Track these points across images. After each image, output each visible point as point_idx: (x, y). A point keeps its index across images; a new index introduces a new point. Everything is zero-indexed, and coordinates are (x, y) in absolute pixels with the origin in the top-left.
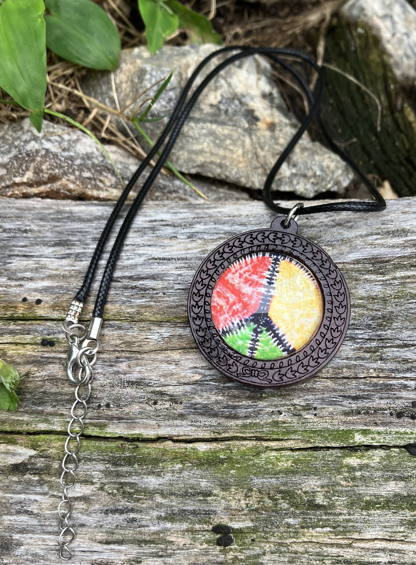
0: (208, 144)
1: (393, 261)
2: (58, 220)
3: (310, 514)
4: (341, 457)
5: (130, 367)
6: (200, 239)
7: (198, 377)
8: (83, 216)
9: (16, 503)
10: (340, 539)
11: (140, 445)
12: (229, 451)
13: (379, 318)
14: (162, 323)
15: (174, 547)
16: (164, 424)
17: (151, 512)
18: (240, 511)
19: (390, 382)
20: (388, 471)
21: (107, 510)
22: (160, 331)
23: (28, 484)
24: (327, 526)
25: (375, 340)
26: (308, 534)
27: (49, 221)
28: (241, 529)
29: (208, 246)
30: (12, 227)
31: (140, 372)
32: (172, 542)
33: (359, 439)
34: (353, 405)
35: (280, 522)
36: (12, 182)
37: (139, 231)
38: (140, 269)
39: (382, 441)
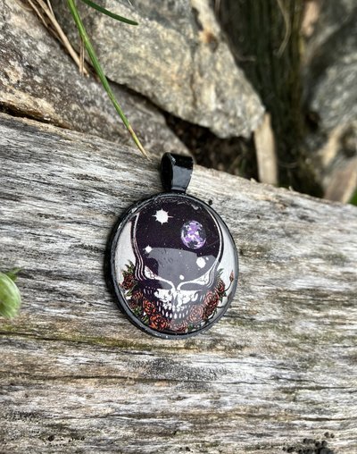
0: (146, 47)
1: (330, 295)
5: (27, 396)
7: (109, 410)
13: (305, 359)
14: (82, 345)
19: (294, 422)
22: (75, 354)
31: (39, 403)
34: (256, 441)
38: (62, 261)
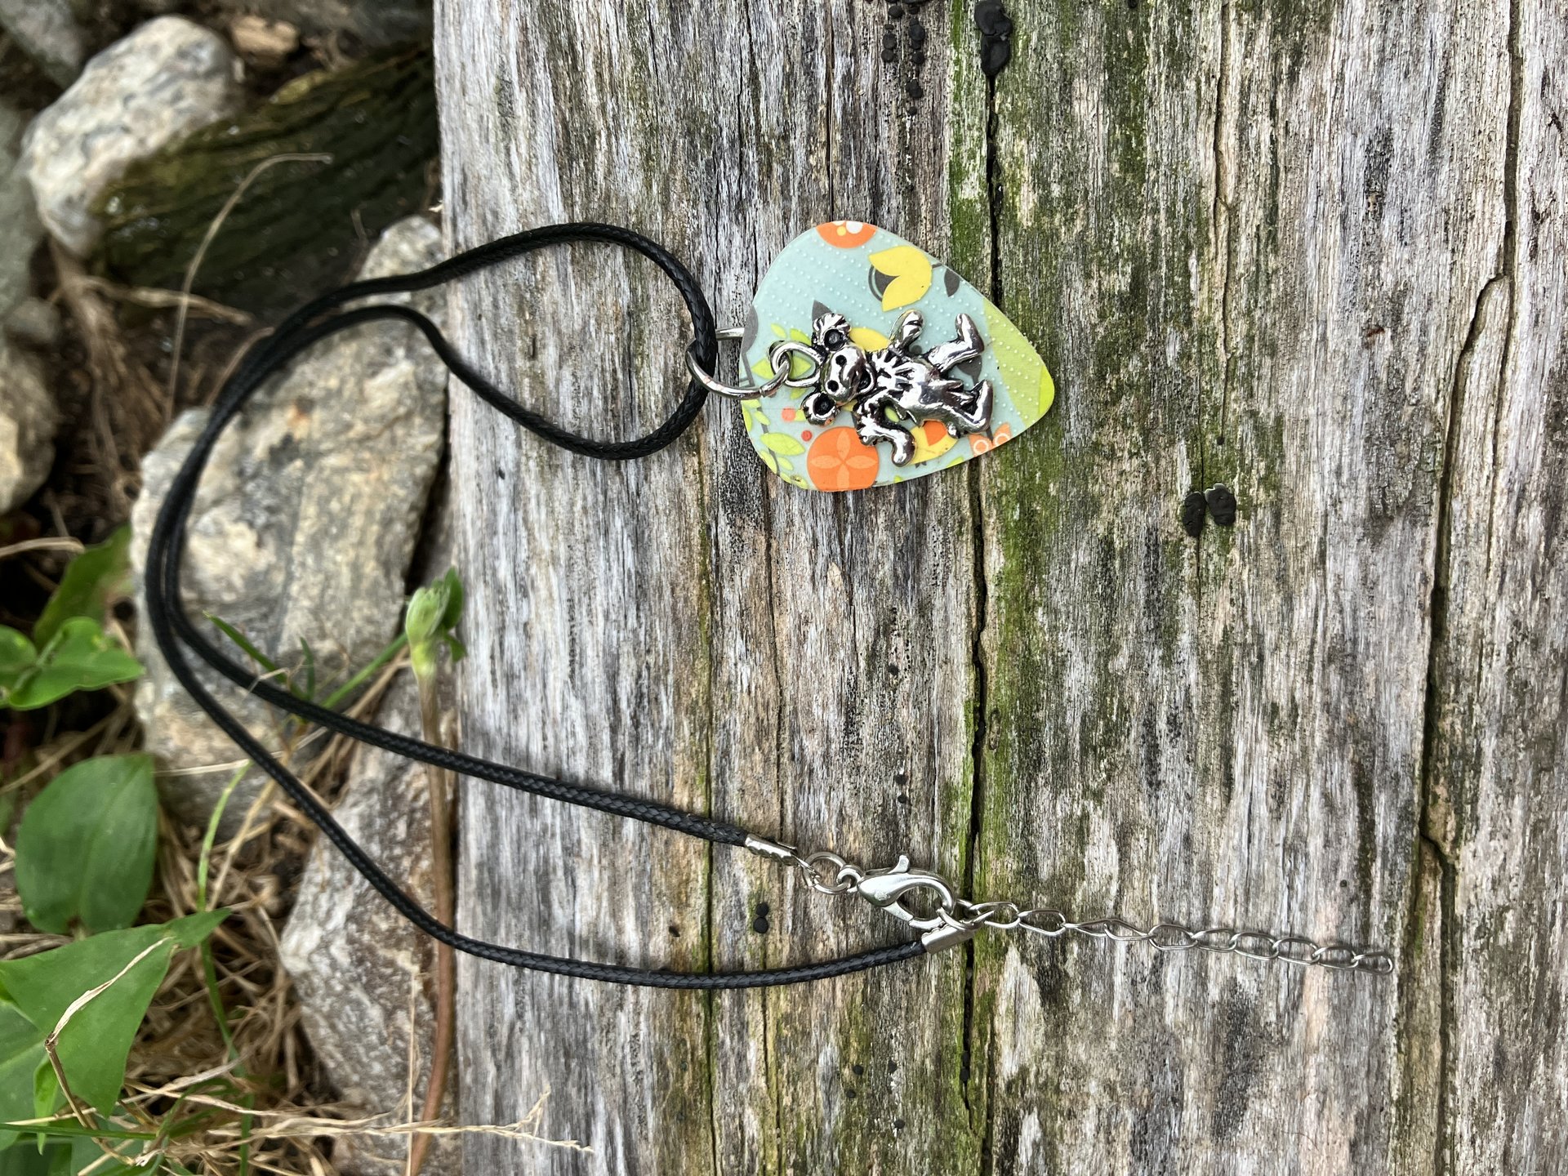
0: (339, 551)
1: (563, 114)
2: (496, 894)
3: (1156, 305)
4: (1016, 232)
5: (812, 730)
6: (528, 569)
7: (835, 573)
8: (486, 839)
9: (1135, 994)
10: (1216, 233)
11: (990, 705)
12: (1004, 499)
13: (691, 142)
15: (1239, 627)
16: (943, 651)
17: (1151, 681)
18: (1148, 472)
19: (839, 115)
20: (1049, 119)
21: (1150, 784)
22: (733, 661)
23: (1088, 967)
24: (1186, 265)
25: (741, 154)
26: (1206, 309)
27: (499, 917)
28: (1192, 470)
29: (543, 551)
30: (511, 998)
31: (825, 707)
32: (1225, 632)
33: (972, 190)
34: (894, 203)
35: (1176, 377)
36: (422, 999)
37: (515, 710)
38: (595, 708)
39: (976, 134)
